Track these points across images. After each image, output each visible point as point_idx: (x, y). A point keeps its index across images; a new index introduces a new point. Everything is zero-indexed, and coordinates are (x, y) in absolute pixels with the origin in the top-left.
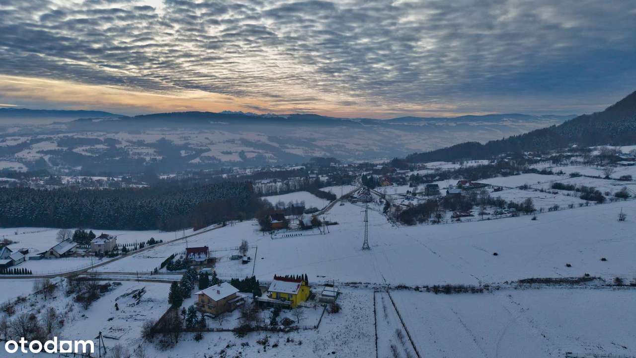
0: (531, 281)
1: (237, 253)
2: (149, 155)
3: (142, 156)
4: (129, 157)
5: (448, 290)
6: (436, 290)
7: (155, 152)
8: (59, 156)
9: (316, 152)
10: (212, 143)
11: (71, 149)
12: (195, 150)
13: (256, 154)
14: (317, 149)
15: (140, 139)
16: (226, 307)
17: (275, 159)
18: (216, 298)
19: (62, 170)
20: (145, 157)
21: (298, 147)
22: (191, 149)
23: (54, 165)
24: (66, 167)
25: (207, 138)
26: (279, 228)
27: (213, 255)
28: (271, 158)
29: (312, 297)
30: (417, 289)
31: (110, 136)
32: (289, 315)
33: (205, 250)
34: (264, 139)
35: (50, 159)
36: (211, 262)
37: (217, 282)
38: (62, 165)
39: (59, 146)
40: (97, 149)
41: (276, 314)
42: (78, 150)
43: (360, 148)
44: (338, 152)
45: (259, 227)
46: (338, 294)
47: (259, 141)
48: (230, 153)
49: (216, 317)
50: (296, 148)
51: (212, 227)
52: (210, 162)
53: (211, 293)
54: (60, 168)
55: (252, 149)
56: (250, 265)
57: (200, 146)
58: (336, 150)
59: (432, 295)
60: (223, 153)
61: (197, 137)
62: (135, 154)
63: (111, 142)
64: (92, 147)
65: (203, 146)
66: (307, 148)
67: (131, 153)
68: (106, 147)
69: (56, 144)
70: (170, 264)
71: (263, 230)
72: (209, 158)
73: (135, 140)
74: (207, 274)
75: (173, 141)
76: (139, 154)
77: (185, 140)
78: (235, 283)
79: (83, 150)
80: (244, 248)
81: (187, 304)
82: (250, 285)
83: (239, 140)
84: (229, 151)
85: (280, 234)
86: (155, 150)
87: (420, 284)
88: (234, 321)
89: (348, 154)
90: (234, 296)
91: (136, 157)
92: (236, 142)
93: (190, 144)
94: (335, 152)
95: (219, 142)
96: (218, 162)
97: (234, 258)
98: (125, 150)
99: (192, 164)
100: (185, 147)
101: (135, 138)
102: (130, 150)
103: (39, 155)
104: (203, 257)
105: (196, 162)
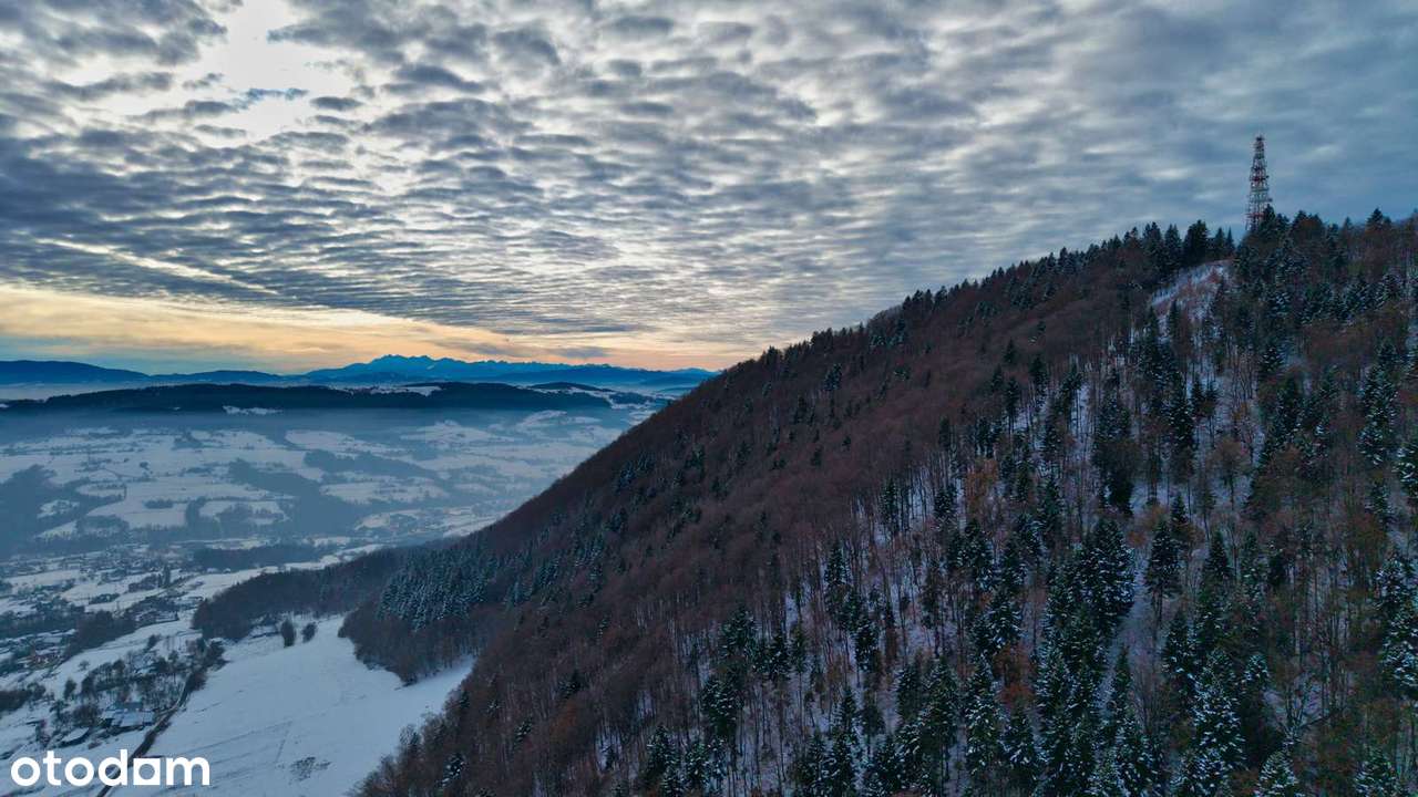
10: (143, 479)
17: (273, 516)
21: (371, 478)
28: (263, 514)
48: (168, 505)
57: (109, 487)
60: (152, 505)
93: (87, 482)
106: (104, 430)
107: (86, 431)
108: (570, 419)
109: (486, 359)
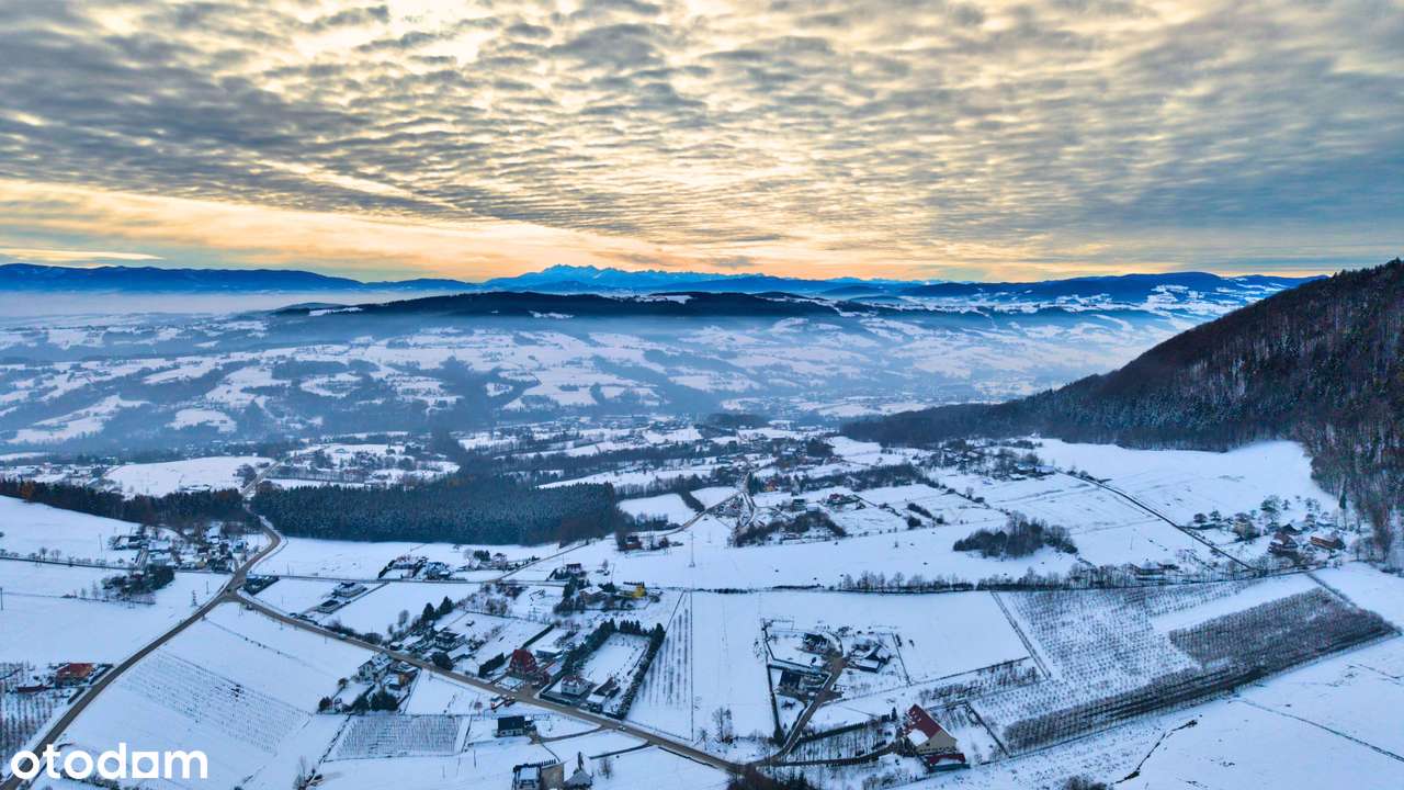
0: (781, 587)
1: (600, 568)
2: (432, 394)
3: (419, 397)
4: (398, 399)
5: (727, 591)
6: (720, 591)
7: (441, 386)
8: (282, 399)
9: (734, 381)
10: (541, 369)
11: (297, 383)
12: (512, 382)
13: (623, 389)
14: (735, 374)
15: (411, 360)
16: (596, 598)
17: (655, 399)
18: (591, 593)
19: (292, 425)
20: (425, 398)
21: (699, 372)
22: (505, 381)
23: (277, 416)
24: (297, 418)
25: (532, 358)
26: (633, 548)
27: (585, 569)
28: (648, 397)
29: (645, 594)
30: (709, 591)
31: (357, 354)
32: (631, 603)
33: (579, 566)
34: (637, 357)
35: (267, 404)
36: (583, 574)
37: (589, 585)
38: (289, 415)
39: (275, 377)
40: (342, 384)
41: (623, 603)
42: (310, 385)
43: (820, 370)
44: (777, 381)
45: (616, 547)
46: (661, 593)
47: (628, 360)
48: (575, 388)
49: (590, 604)
50: (696, 374)
51: (576, 544)
52: (539, 406)
53: (587, 590)
54: (287, 422)
55: (613, 379)
56: (609, 576)
57: (521, 374)
58: (773, 377)
59: (717, 594)
60: (564, 388)
61: (513, 354)
62: (407, 392)
63: (361, 367)
64: (332, 379)
65: (525, 374)
66: (717, 374)
67: (400, 389)
68: (354, 379)
69: (269, 373)
70: (557, 575)
71: (620, 550)
72: (538, 399)
73: (401, 361)
74: (583, 581)
75: (471, 364)
76: (414, 392)
77: (492, 361)
78: (600, 586)
79: (318, 386)
80: (605, 565)
81: (574, 597)
82: (609, 587)
83: (591, 359)
84: (572, 384)
85: (633, 554)
86: (440, 383)
87: (713, 588)
88: (600, 605)
89: (795, 385)
90: (599, 593)
91: (410, 398)
92: (585, 363)
93: (501, 370)
94: (770, 381)
95: (554, 366)
96: (553, 407)
97: (598, 572)
98: (389, 384)
99: (508, 411)
100: (494, 376)
101: (401, 356)
102: (396, 384)
103: (247, 398)
104: (578, 571)
105: (514, 406)
106: (450, 330)
107: (438, 330)
108: (814, 325)
109: (645, 268)
